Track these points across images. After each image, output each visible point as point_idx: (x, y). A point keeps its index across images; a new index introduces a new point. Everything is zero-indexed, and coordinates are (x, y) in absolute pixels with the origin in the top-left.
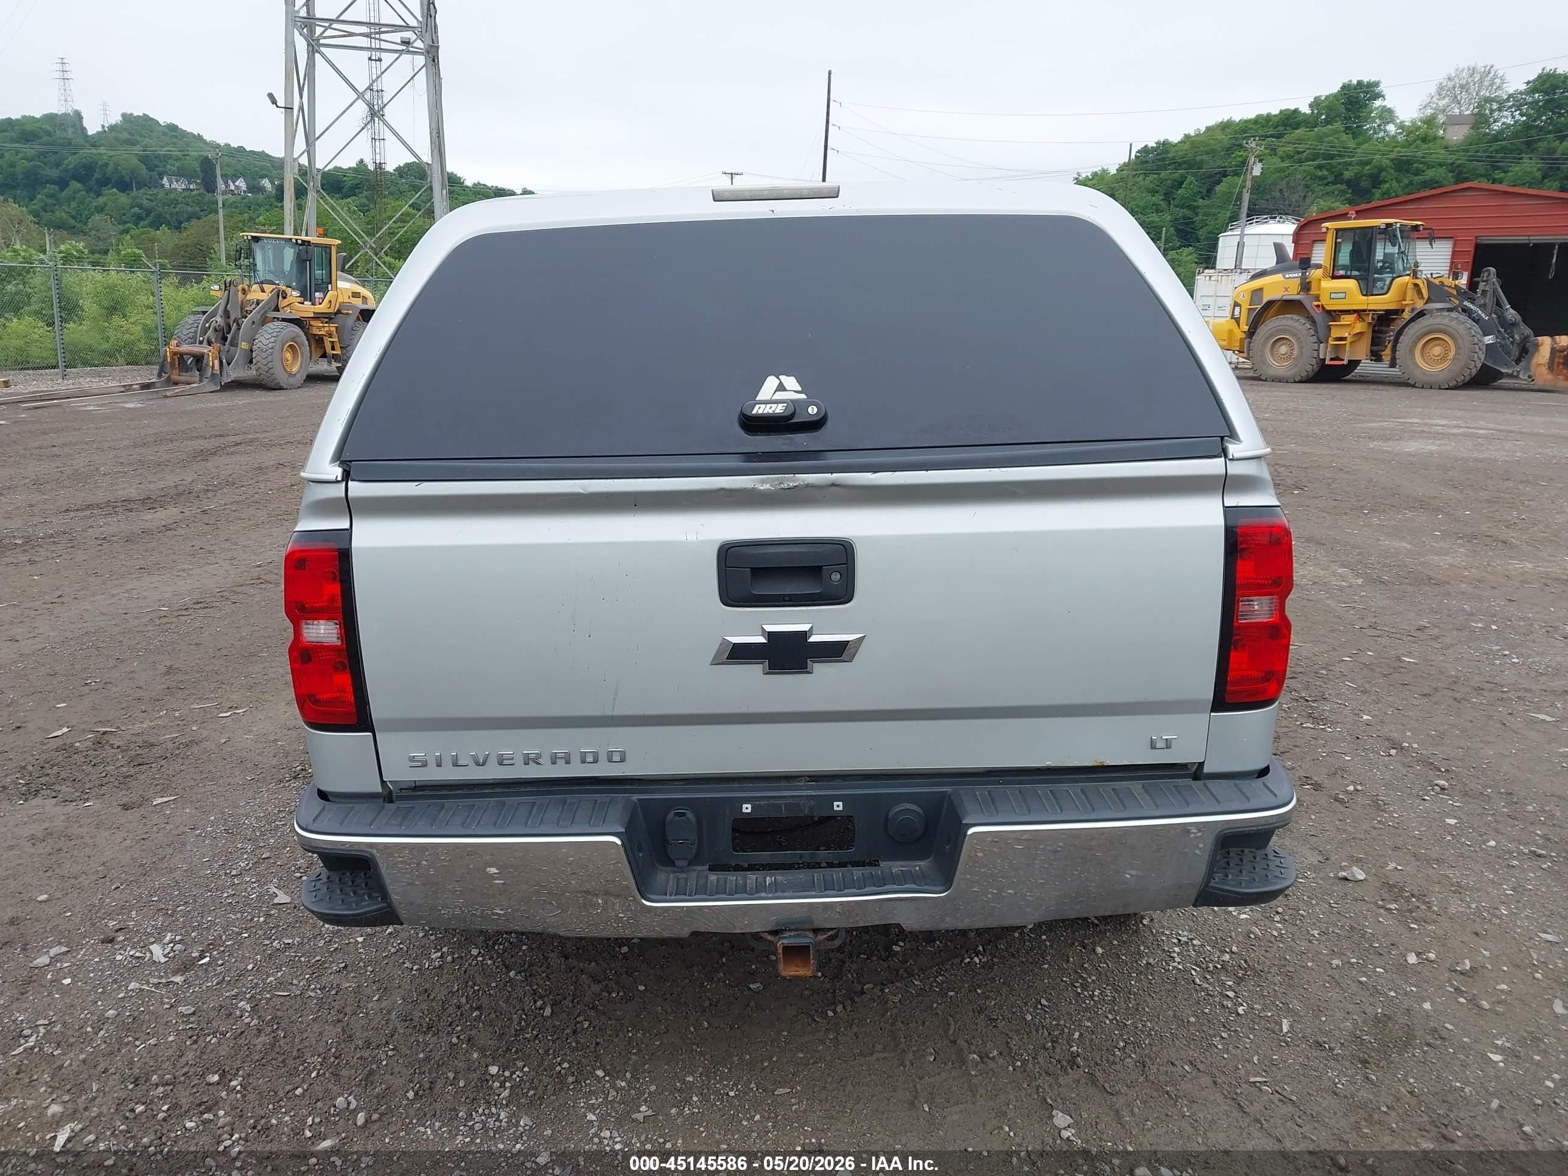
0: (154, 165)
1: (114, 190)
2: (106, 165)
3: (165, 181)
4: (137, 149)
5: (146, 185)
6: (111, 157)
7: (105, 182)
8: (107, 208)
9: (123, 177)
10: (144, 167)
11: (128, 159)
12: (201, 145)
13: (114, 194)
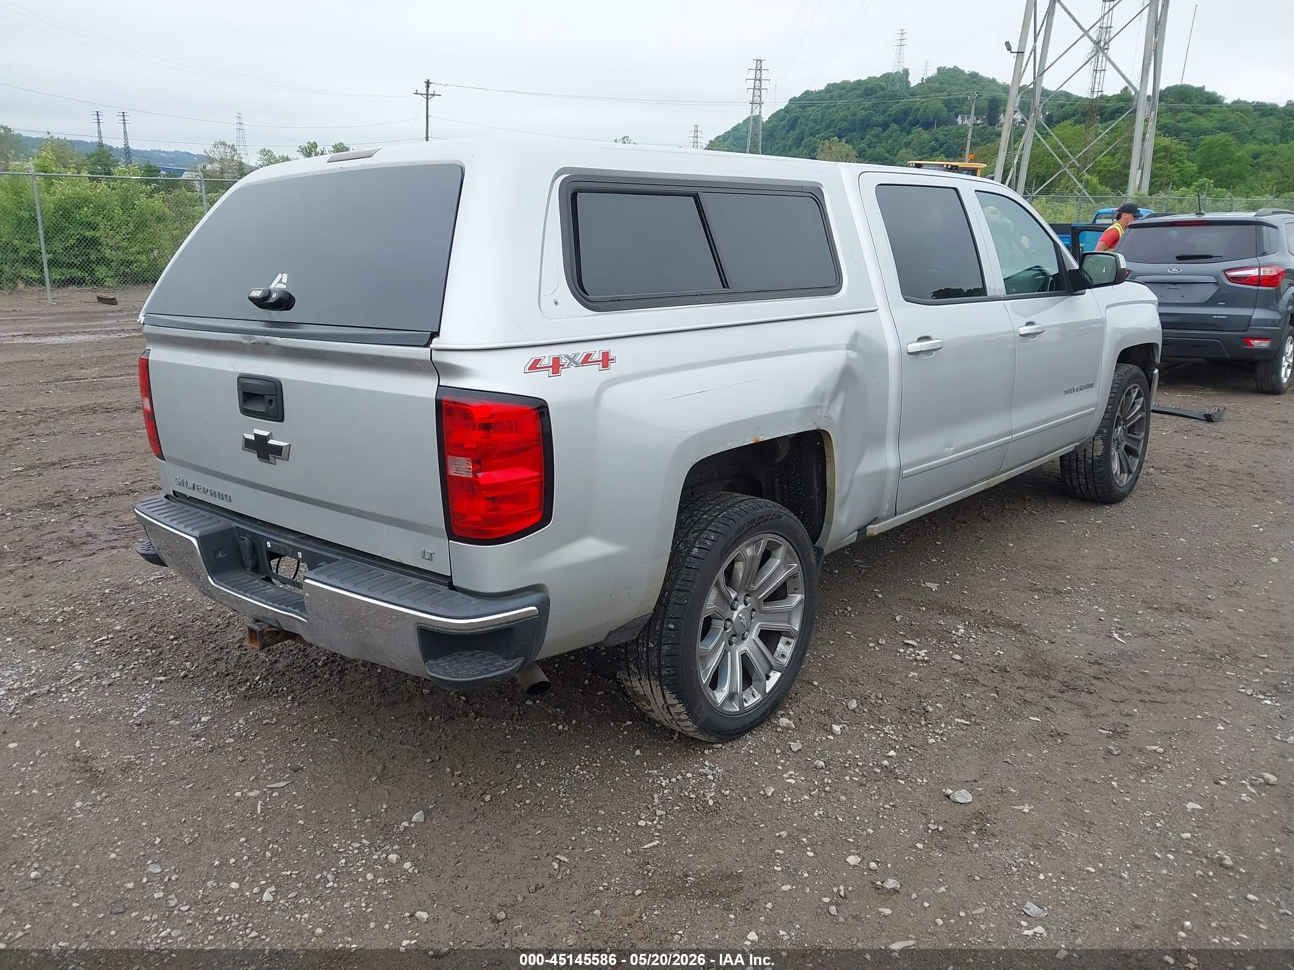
0: (954, 107)
1: (920, 129)
2: (918, 109)
3: (959, 119)
4: (944, 96)
5: (944, 123)
6: (922, 103)
7: (915, 123)
8: (913, 143)
9: (928, 118)
10: (946, 109)
11: (935, 104)
12: (994, 87)
13: (919, 132)
